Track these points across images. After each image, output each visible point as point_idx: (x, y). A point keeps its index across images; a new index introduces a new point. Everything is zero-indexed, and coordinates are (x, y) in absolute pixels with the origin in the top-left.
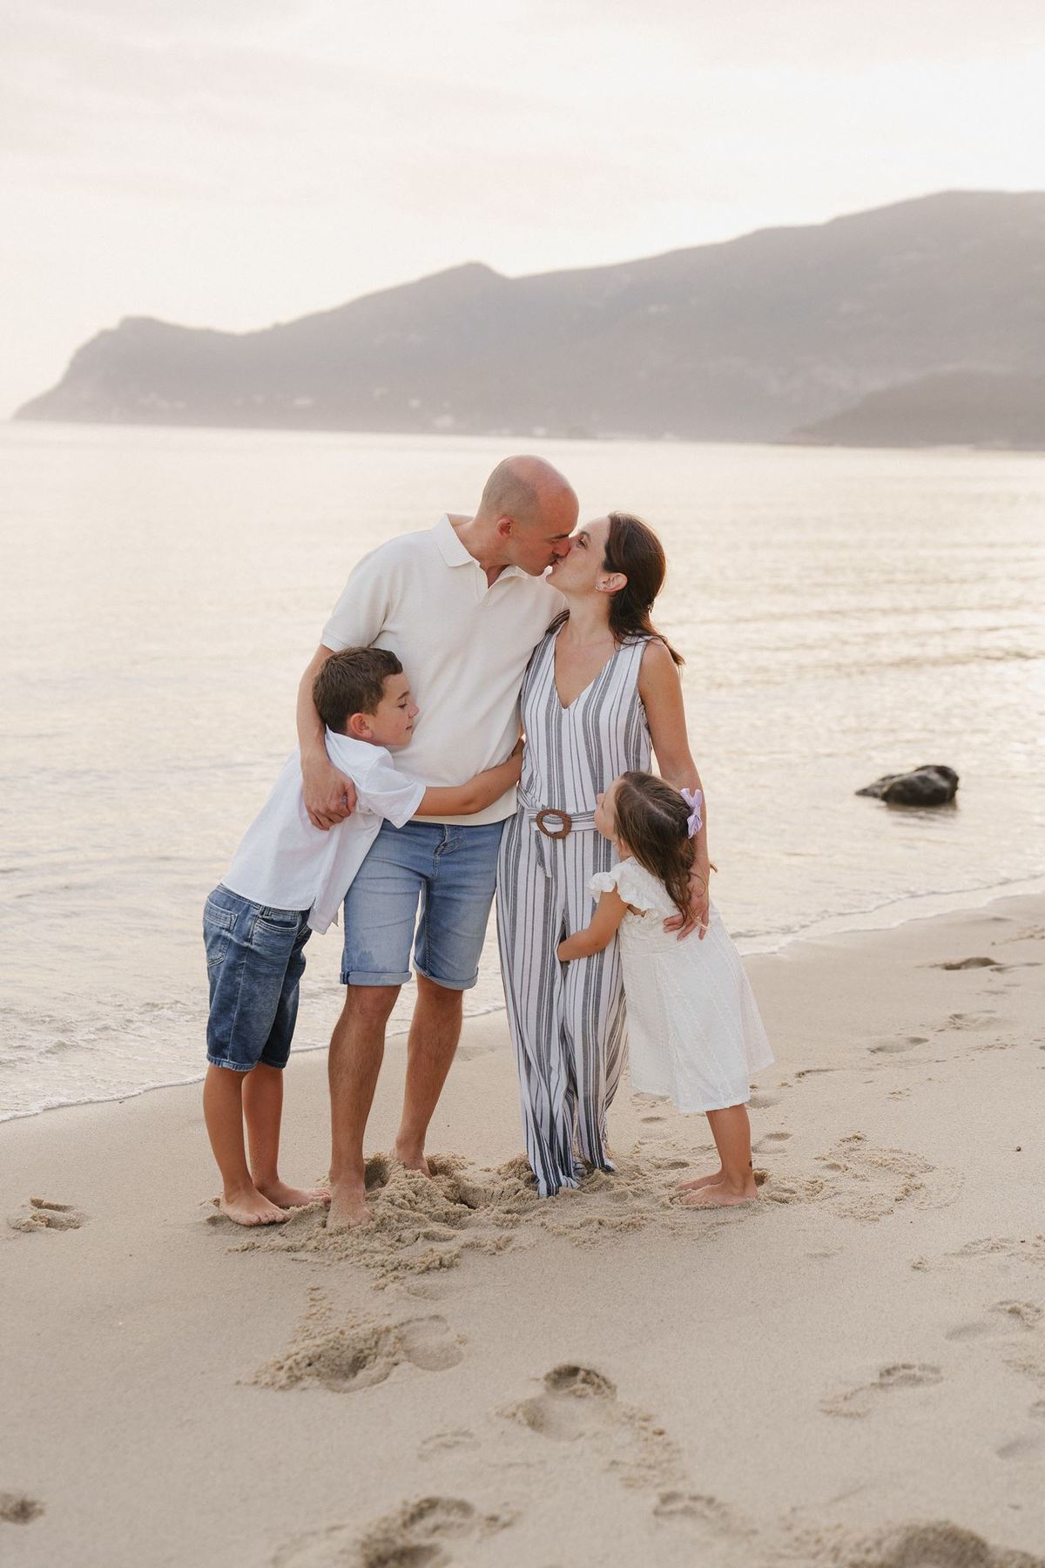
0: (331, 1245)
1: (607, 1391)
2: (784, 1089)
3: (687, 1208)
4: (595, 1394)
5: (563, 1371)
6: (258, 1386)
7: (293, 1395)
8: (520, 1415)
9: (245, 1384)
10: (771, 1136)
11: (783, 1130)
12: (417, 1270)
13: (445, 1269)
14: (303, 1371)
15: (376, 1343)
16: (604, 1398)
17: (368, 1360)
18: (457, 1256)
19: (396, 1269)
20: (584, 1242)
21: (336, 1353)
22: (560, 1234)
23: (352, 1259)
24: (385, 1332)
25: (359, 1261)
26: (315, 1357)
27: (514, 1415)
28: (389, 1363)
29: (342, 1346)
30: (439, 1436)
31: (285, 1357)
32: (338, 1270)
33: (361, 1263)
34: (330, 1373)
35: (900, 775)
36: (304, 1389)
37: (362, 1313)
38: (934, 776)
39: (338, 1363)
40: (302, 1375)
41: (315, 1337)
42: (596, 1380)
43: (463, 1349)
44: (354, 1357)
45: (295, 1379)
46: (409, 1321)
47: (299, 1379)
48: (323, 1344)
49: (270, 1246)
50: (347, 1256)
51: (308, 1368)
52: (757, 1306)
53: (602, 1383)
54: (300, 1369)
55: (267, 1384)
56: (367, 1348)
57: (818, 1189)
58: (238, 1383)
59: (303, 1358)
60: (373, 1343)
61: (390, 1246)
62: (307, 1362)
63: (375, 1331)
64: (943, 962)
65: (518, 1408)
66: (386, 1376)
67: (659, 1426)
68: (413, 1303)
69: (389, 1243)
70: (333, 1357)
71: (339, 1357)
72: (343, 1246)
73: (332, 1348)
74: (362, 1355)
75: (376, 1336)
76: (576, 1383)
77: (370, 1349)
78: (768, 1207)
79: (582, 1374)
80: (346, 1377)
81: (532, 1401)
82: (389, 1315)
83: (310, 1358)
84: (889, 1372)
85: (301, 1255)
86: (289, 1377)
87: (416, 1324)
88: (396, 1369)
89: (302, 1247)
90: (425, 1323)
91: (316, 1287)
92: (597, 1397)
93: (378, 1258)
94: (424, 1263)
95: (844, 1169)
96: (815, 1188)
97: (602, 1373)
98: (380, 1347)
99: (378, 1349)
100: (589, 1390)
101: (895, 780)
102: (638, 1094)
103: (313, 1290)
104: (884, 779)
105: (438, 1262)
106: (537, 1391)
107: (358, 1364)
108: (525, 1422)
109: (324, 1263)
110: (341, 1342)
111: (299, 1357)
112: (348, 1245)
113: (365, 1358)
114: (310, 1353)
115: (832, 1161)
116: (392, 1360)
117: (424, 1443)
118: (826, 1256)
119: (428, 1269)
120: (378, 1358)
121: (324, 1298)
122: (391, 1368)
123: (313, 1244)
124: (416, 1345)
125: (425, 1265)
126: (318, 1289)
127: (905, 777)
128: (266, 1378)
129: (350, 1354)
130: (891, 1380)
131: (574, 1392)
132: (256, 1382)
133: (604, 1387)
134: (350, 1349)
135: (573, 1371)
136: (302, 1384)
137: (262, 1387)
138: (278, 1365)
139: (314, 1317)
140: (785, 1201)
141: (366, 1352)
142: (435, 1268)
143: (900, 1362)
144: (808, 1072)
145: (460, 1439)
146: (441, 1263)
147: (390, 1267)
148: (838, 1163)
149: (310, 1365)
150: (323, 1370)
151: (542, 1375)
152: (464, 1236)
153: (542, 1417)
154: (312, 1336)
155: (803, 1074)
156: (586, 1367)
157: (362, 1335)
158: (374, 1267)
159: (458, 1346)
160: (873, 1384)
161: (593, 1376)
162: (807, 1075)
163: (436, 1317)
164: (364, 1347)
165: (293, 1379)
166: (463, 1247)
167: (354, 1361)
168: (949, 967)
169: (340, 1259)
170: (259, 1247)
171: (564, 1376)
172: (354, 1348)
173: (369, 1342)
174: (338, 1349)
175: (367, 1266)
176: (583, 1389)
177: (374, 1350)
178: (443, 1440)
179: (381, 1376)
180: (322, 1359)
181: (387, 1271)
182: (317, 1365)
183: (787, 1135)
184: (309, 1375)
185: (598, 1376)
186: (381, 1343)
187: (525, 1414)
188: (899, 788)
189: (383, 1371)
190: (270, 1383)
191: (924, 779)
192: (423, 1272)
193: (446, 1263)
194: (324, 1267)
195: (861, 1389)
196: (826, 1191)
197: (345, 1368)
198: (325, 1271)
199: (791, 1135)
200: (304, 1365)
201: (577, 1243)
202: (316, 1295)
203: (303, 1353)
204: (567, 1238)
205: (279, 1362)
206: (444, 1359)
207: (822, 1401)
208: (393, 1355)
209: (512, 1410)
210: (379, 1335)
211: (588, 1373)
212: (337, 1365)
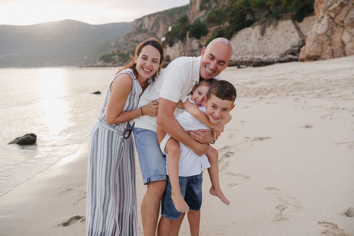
35: (21, 137)
38: (31, 137)
64: (62, 223)
101: (20, 139)
104: (16, 139)
127: (22, 138)
168: (66, 224)
188: (21, 141)
191: (28, 138)
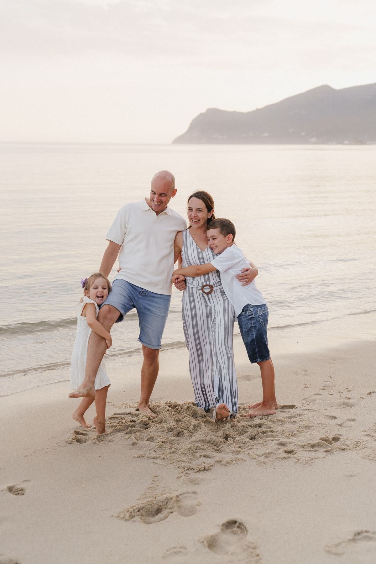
0: (169, 457)
1: (245, 532)
2: (362, 399)
3: (305, 450)
4: (241, 533)
5: (231, 522)
6: (118, 518)
7: (129, 524)
8: (205, 542)
9: (115, 517)
10: (349, 420)
11: (353, 417)
12: (195, 471)
13: (206, 471)
14: (135, 514)
15: (167, 503)
16: (244, 535)
17: (163, 510)
18: (212, 466)
19: (188, 469)
20: (261, 463)
21: (150, 507)
22: (254, 459)
23: (175, 464)
24: (170, 499)
25: (177, 465)
26: (141, 508)
27: (203, 542)
28: (169, 512)
29: (153, 504)
30: (174, 548)
31: (131, 507)
32: (168, 468)
33: (177, 466)
34: (147, 514)
36: (134, 521)
37: (168, 488)
39: (150, 510)
40: (135, 515)
41: (147, 498)
42: (243, 527)
43: (198, 508)
44: (158, 508)
45: (132, 517)
46: (184, 494)
47: (133, 517)
48: (146, 503)
49: (147, 456)
50: (173, 462)
51: (138, 513)
52: (317, 497)
53: (244, 528)
54: (135, 513)
55: (121, 518)
56: (163, 505)
57: (359, 445)
58: (112, 516)
59: (136, 508)
60: (165, 503)
61: (191, 459)
62: (138, 510)
63: (167, 499)
65: (205, 539)
66: (167, 517)
67: (258, 551)
68: (188, 486)
69: (190, 458)
70: (149, 508)
71: (151, 508)
72: (173, 458)
73: (149, 504)
74: (161, 508)
75: (167, 500)
76: (235, 528)
77: (164, 505)
78: (336, 452)
79: (238, 524)
80: (154, 516)
81: (212, 536)
82: (177, 490)
83: (139, 509)
84: (359, 534)
85: (157, 461)
86: (130, 516)
87: (186, 495)
88: (171, 515)
89: (159, 457)
90: (189, 495)
91: (157, 475)
92: (241, 534)
93: (183, 464)
94: (198, 468)
95: (371, 437)
96: (357, 444)
97: (245, 524)
98: (168, 505)
99: (167, 506)
100: (239, 531)
102: (305, 399)
103: (155, 476)
105: (203, 468)
106: (217, 530)
107: (158, 511)
108: (207, 545)
109: (164, 465)
110: (153, 502)
111: (135, 508)
112: (175, 458)
113: (162, 509)
114: (139, 507)
115: (368, 433)
116: (171, 511)
117: (167, 551)
118: (351, 476)
119: (200, 470)
120: (166, 509)
121: (158, 480)
122: (170, 514)
123: (163, 456)
124: (183, 504)
125: (198, 469)
126: (157, 476)
128: (122, 515)
129: (156, 507)
130: (359, 537)
131: (233, 531)
132: (118, 517)
133: (245, 531)
134: (157, 505)
135: (235, 522)
136: (134, 519)
137: (120, 519)
138: (128, 510)
139: (150, 489)
140: (344, 450)
141: (162, 507)
142: (202, 470)
143: (365, 529)
144: (373, 392)
145: (181, 550)
146: (204, 468)
147: (186, 469)
148: (370, 434)
149: (139, 511)
150: (144, 513)
151: (221, 524)
152: (218, 457)
153: (216, 543)
154: (146, 497)
155: (371, 393)
156: (240, 522)
157: (162, 499)
158: (181, 468)
159: (196, 506)
160: (349, 540)
161: (241, 525)
162: (373, 393)
163: (194, 493)
164: (161, 504)
165: (131, 516)
166: (216, 462)
167: (157, 510)
169: (170, 464)
170: (144, 456)
171: (231, 524)
172: (158, 505)
173: (163, 503)
174: (151, 505)
175: (178, 467)
176: (236, 531)
177: (165, 506)
178: (175, 550)
179: (164, 517)
180: (144, 509)
181: (185, 470)
182: (141, 511)
183: (355, 420)
184: (138, 515)
185: (243, 525)
186: (168, 503)
187: (207, 541)
189: (166, 516)
190: (123, 517)
192: (197, 472)
193: (206, 469)
194: (163, 466)
195: (344, 542)
196: (361, 446)
197: (154, 512)
198: (163, 469)
199: (356, 420)
200: (136, 511)
201: (258, 463)
202: (156, 479)
203: (137, 506)
204: (256, 460)
205: (128, 509)
206: (190, 512)
207: (327, 546)
208: (172, 509)
209: (202, 540)
210: (168, 500)
211: (240, 524)
212: (150, 511)
